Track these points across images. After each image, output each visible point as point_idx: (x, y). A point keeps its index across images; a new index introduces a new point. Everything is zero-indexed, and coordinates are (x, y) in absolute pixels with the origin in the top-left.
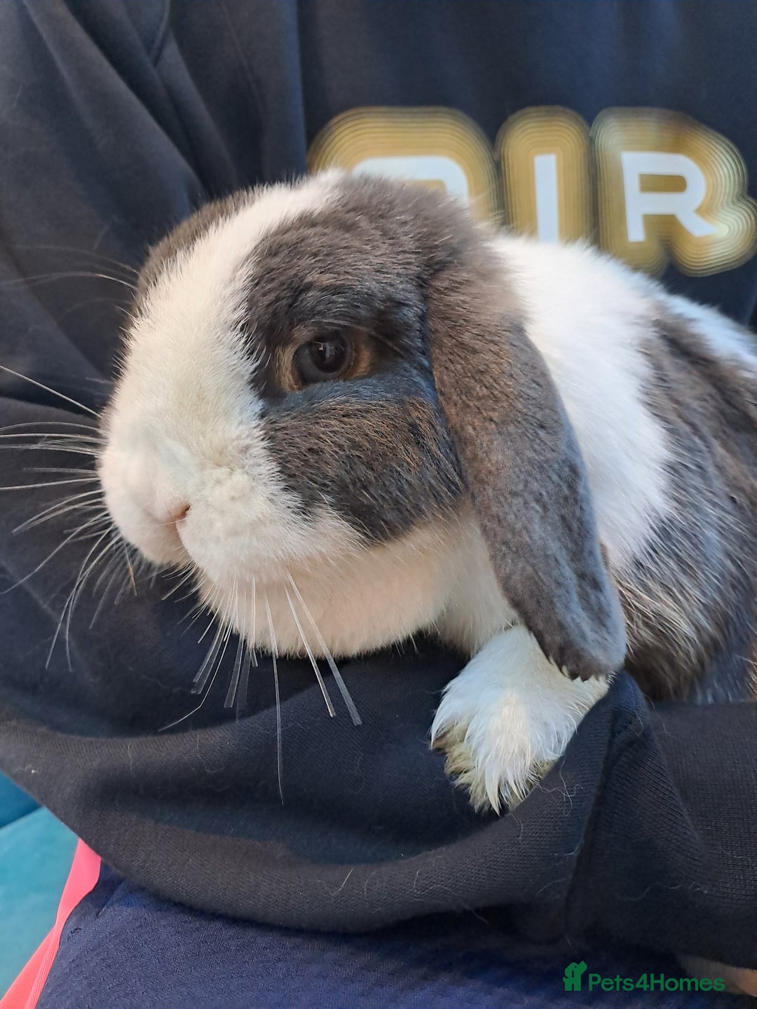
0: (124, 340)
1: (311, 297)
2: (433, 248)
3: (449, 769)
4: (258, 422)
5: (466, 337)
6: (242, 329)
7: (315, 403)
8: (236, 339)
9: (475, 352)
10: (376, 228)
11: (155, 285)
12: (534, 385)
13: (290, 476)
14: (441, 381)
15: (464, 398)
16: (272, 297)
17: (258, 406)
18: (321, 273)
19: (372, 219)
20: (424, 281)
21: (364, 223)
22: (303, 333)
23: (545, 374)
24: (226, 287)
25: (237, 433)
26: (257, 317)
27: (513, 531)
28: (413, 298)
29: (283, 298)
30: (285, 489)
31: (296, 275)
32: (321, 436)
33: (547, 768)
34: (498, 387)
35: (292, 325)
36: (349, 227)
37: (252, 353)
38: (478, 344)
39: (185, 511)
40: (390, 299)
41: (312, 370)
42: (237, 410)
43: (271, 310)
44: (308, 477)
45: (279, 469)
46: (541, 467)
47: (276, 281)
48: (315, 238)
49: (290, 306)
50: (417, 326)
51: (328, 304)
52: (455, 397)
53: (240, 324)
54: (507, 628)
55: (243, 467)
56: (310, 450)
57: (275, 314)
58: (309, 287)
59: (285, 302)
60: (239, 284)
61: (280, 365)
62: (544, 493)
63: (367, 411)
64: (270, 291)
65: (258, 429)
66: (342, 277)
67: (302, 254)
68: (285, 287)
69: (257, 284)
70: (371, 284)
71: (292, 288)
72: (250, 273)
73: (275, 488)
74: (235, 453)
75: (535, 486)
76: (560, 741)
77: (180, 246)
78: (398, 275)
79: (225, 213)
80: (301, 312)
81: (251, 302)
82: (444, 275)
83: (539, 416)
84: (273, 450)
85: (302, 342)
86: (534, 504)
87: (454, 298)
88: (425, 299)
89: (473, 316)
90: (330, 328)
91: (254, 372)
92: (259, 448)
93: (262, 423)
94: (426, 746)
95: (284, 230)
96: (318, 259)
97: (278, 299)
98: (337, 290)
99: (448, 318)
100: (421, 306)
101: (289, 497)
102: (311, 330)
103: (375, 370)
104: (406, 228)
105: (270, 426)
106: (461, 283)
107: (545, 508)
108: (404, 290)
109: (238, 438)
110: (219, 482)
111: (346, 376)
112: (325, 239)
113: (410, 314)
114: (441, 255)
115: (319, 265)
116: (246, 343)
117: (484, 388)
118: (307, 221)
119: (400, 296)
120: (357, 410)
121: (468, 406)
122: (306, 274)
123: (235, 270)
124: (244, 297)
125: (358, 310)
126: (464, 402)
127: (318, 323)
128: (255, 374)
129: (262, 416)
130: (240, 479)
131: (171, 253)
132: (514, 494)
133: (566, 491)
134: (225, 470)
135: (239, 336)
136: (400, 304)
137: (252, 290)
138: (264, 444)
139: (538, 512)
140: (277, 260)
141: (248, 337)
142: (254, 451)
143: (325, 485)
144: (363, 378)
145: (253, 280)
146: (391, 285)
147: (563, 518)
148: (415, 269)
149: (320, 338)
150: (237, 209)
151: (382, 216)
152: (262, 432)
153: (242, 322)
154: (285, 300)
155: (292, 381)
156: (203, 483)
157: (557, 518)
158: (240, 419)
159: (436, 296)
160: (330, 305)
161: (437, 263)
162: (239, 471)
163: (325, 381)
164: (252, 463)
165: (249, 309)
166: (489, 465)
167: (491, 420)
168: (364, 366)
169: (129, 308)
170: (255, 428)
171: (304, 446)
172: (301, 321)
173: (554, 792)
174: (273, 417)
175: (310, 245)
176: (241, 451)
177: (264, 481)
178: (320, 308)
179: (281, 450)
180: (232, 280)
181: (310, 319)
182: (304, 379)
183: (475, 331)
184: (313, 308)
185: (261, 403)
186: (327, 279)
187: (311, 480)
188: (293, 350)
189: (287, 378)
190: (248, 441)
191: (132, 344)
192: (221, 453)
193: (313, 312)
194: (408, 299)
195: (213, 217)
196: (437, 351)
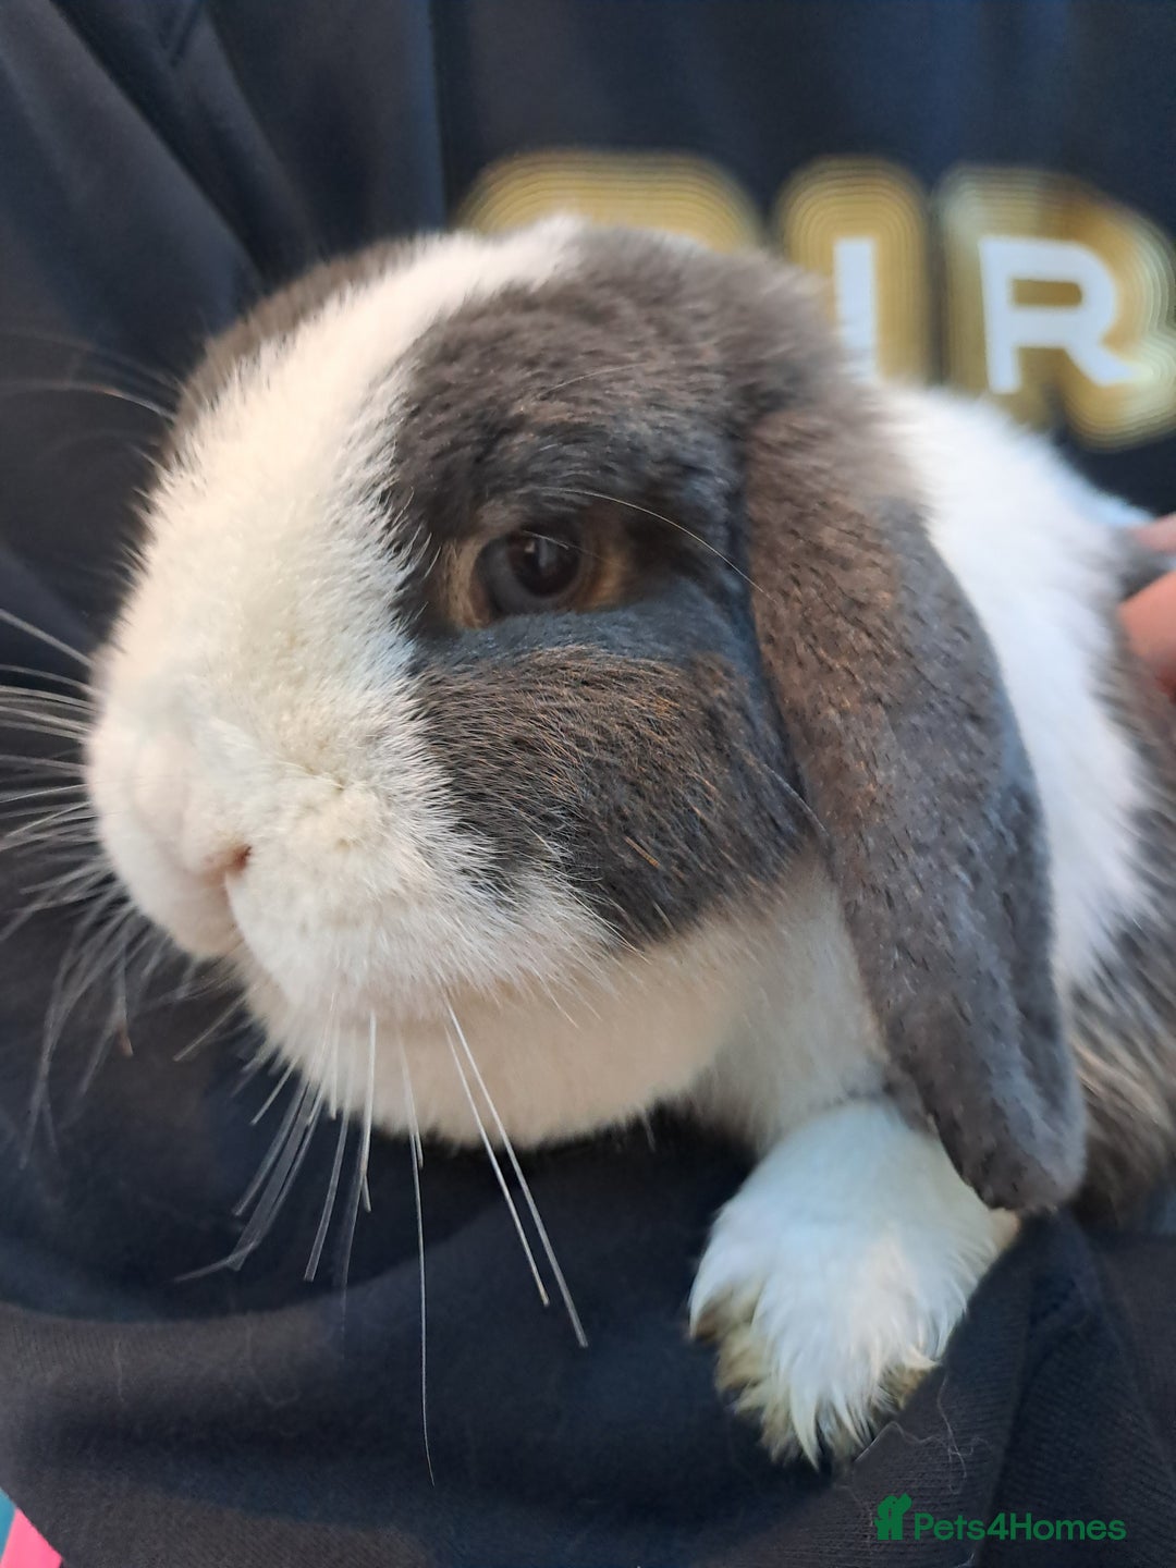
0: (142, 514)
1: (519, 445)
2: (757, 366)
3: (722, 1383)
4: (404, 681)
5: (828, 536)
6: (382, 499)
7: (523, 652)
8: (369, 519)
9: (846, 565)
10: (650, 321)
11: (212, 405)
12: (958, 636)
13: (472, 797)
14: (774, 617)
15: (821, 652)
16: (444, 439)
17: (405, 654)
18: (543, 399)
19: (642, 303)
20: (740, 426)
21: (627, 309)
22: (500, 516)
23: (971, 615)
24: (354, 419)
25: (360, 705)
26: (412, 477)
27: (917, 923)
28: (715, 457)
29: (467, 444)
30: (458, 828)
31: (491, 401)
32: (540, 716)
33: (910, 1382)
34: (890, 635)
35: (479, 500)
36: (597, 316)
37: (398, 550)
38: (850, 549)
39: (240, 858)
40: (670, 459)
41: (512, 590)
42: (365, 659)
43: (442, 463)
44: (511, 799)
45: (449, 780)
46: (973, 797)
47: (453, 410)
48: (533, 333)
49: (478, 460)
50: (722, 513)
51: (553, 461)
52: (801, 649)
53: (378, 491)
54: (840, 1102)
55: (367, 776)
56: (518, 742)
57: (447, 476)
58: (518, 424)
59: (468, 451)
60: (379, 413)
61: (449, 577)
62: (977, 849)
63: (629, 679)
64: (441, 428)
65: (405, 696)
66: (584, 410)
67: (505, 362)
68: (470, 421)
69: (414, 414)
70: (640, 426)
71: (485, 426)
72: (403, 390)
73: (437, 824)
74: (353, 744)
75: (962, 835)
76: (936, 1329)
77: (268, 333)
78: (689, 412)
79: (359, 277)
80: (498, 475)
81: (404, 448)
82: (781, 418)
83: (967, 695)
84: (438, 740)
85: (496, 534)
86: (956, 869)
87: (797, 461)
88: (741, 461)
89: (838, 498)
90: (553, 508)
91: (401, 587)
92: (405, 735)
93: (415, 685)
94: (678, 1334)
95: (471, 313)
96: (538, 370)
97: (456, 445)
98: (572, 433)
99: (790, 499)
100: (732, 473)
101: (468, 845)
102: (515, 511)
103: (632, 594)
104: (709, 325)
105: (429, 690)
106: (812, 436)
107: (976, 878)
108: (699, 442)
109: (363, 713)
110: (310, 808)
111: (580, 602)
112: (550, 334)
113: (708, 490)
114: (773, 381)
115: (538, 383)
116: (389, 527)
117: (863, 636)
118: (517, 299)
119: (689, 456)
120: (609, 674)
121: (831, 669)
122: (514, 400)
123: (374, 384)
124: (389, 436)
125: (612, 477)
126: (821, 661)
127: (531, 498)
128: (402, 591)
129: (414, 671)
130: (360, 801)
131: (249, 348)
132: (921, 848)
133: (1013, 846)
134: (326, 781)
135: (374, 513)
136: (691, 470)
137: (405, 424)
138: (419, 725)
139: (964, 884)
140: (457, 368)
141: (394, 516)
142: (394, 741)
143: (547, 818)
144: (611, 608)
145: (407, 405)
146: (674, 432)
147: (1006, 898)
148: (721, 403)
149: (534, 527)
150: (382, 271)
151: (657, 301)
152: (411, 702)
153: (384, 486)
154: (469, 448)
155: (471, 611)
156: (276, 809)
157: (996, 897)
158: (368, 676)
159: (763, 455)
160: (558, 463)
161: (765, 396)
162: (360, 784)
163: (538, 611)
164: (389, 767)
165: (397, 461)
166: (871, 788)
167: (878, 700)
168: (609, 585)
169: (157, 453)
170: (398, 693)
171: (504, 733)
172: (499, 491)
173: (929, 1444)
174: (437, 673)
175: (523, 344)
176: (369, 740)
177: (414, 807)
178: (537, 467)
179: (452, 740)
180: (366, 403)
181: (516, 488)
182: (495, 607)
183: (844, 526)
184: (522, 468)
185: (411, 648)
186: (556, 411)
187: (518, 804)
188: (479, 547)
189: (462, 602)
190: (382, 720)
191: (156, 523)
192: (321, 746)
193: (523, 476)
194: (704, 459)
195: (335, 284)
196: (763, 562)
